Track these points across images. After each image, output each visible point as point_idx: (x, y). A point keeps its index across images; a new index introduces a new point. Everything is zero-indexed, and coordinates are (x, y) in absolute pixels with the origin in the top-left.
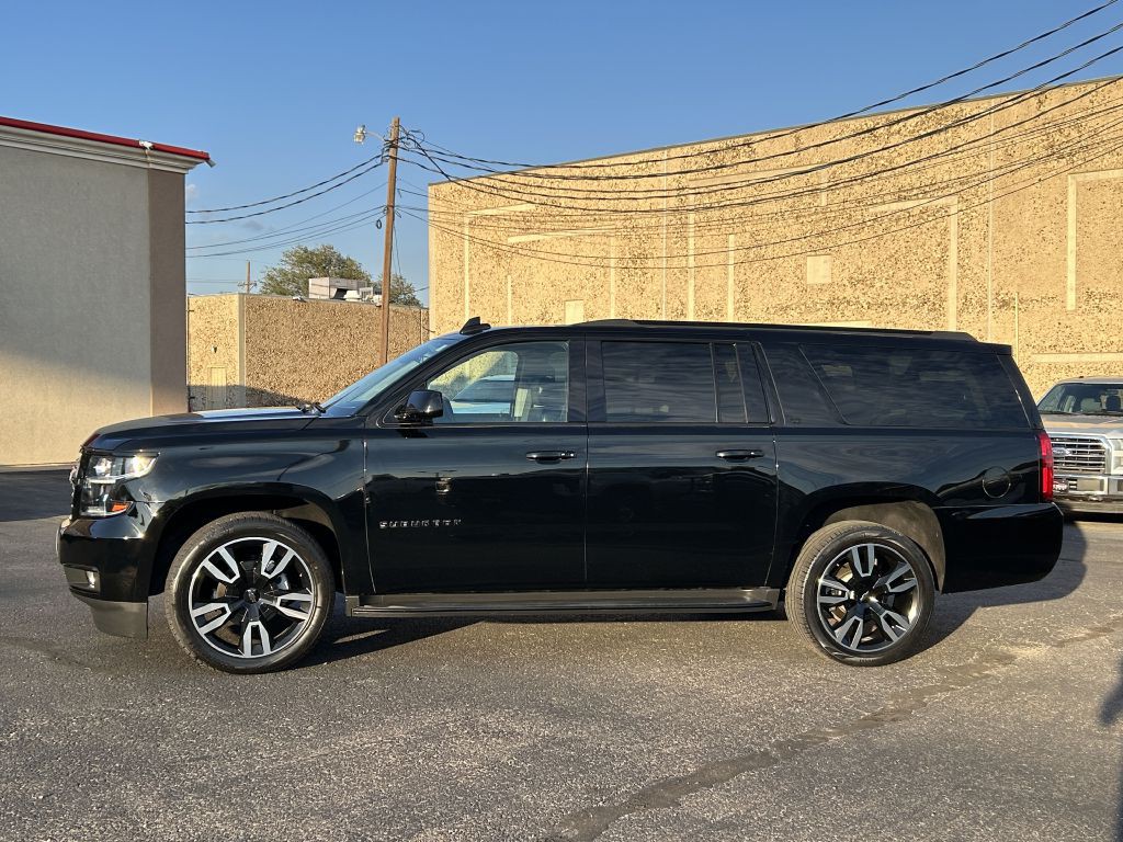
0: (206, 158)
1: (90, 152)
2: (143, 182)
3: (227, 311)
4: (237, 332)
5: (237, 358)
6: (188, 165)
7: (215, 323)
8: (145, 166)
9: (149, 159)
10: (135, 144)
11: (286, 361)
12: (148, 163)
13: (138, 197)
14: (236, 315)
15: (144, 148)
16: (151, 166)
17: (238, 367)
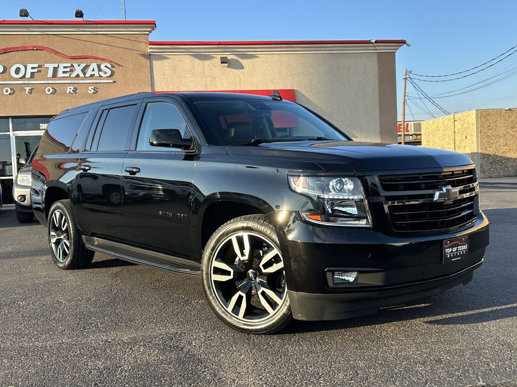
0: (404, 42)
1: (350, 50)
2: (375, 59)
3: (470, 119)
4: (475, 128)
5: (476, 141)
6: (395, 48)
7: (466, 125)
8: (375, 51)
9: (377, 48)
10: (369, 42)
11: (502, 140)
12: (377, 50)
13: (372, 66)
14: (474, 121)
15: (373, 43)
16: (378, 51)
17: (476, 145)
